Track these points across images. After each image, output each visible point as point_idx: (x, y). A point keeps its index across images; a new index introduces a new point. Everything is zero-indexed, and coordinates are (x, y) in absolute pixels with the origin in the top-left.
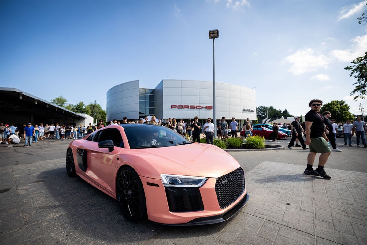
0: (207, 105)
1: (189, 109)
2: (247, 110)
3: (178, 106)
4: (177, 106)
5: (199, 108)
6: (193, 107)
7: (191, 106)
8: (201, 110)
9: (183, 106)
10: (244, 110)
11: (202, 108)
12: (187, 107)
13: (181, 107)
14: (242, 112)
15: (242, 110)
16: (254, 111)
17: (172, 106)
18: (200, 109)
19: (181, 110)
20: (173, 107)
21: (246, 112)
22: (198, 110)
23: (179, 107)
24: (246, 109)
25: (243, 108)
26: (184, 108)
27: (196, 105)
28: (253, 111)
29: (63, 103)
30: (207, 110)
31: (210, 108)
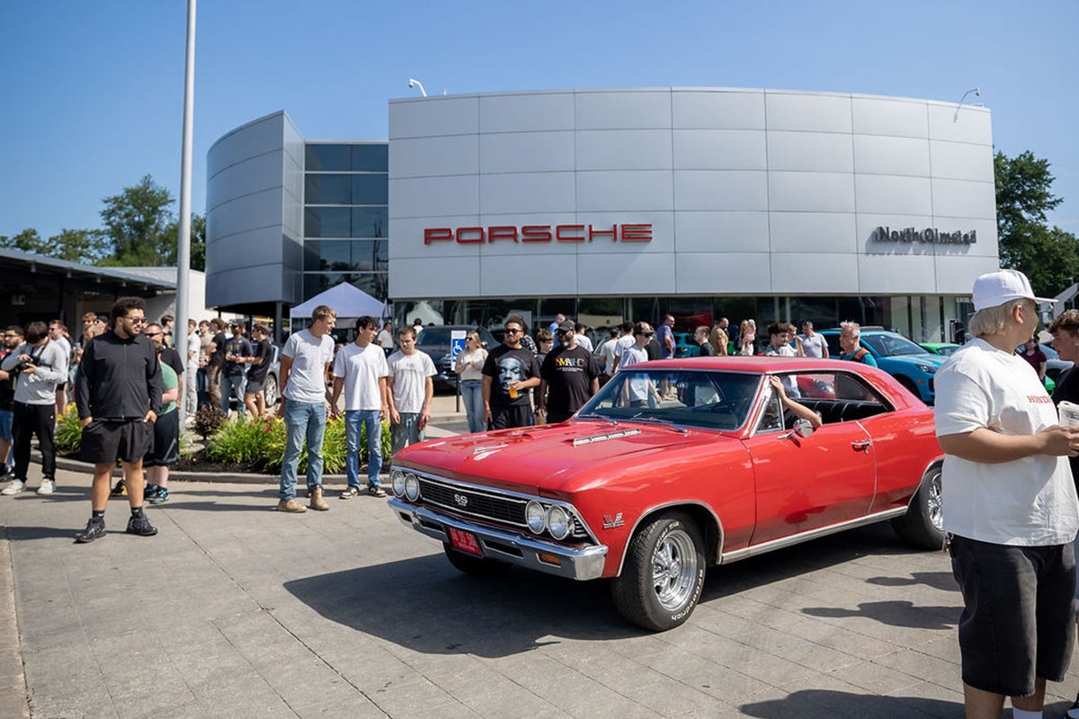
0: (622, 220)
1: (522, 247)
2: (908, 237)
3: (460, 231)
4: (454, 232)
5: (572, 235)
6: (537, 235)
7: (524, 229)
8: (585, 247)
9: (486, 230)
10: (882, 236)
11: (593, 234)
12: (507, 233)
13: (476, 236)
14: (863, 248)
15: (866, 235)
16: (969, 240)
17: (428, 232)
18: (577, 240)
19: (474, 249)
20: (430, 236)
21: (898, 245)
22: (570, 247)
23: (466, 237)
24: (897, 226)
25: (874, 227)
26: (492, 238)
27: (553, 222)
28: (964, 240)
29: (155, 211)
30: (619, 245)
31: (635, 234)
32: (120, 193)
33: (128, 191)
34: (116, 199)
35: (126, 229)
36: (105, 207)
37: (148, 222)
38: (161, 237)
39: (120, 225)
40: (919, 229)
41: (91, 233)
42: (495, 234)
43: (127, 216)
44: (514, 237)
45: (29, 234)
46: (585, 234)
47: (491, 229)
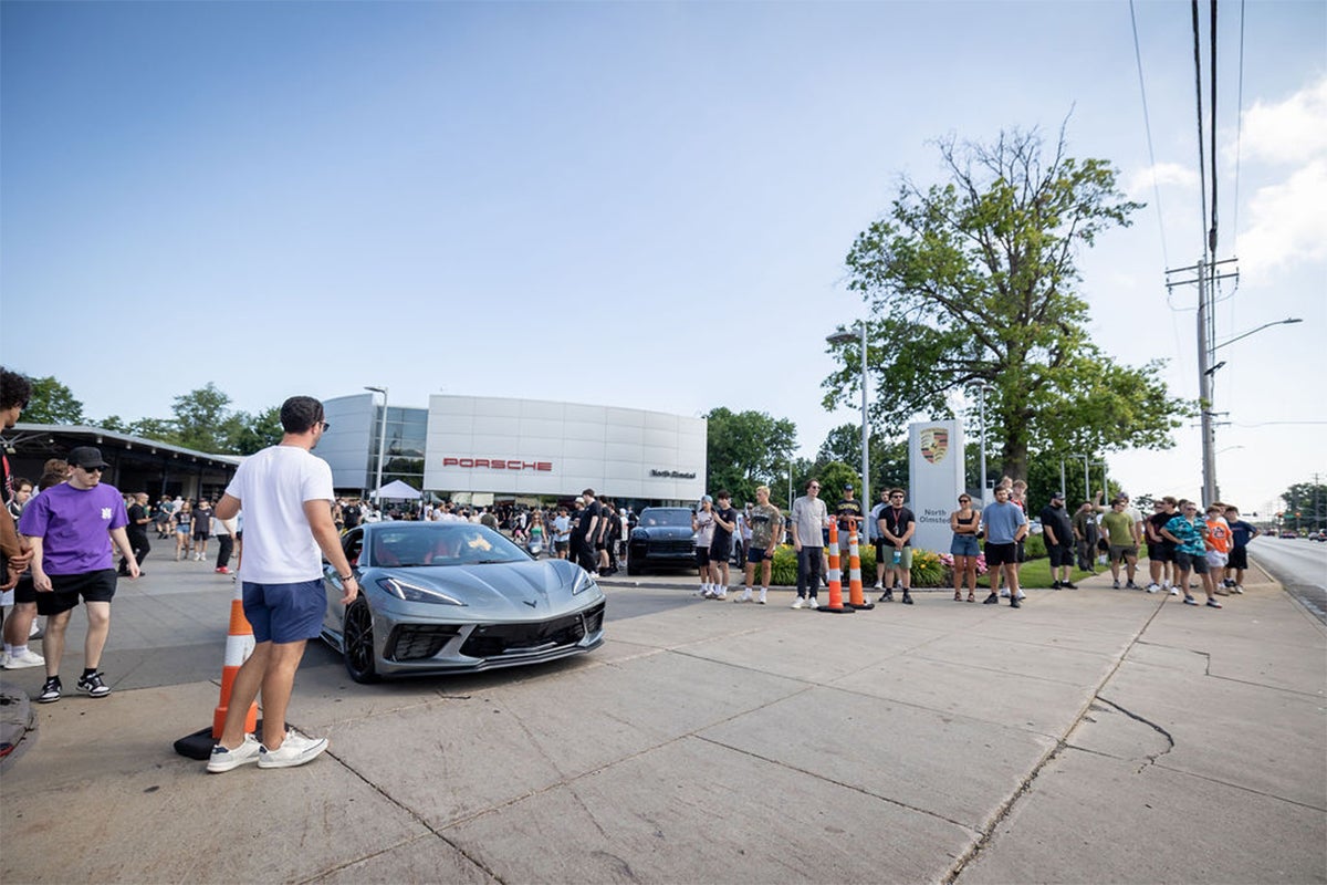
0: (538, 460)
2: (665, 475)
3: (462, 461)
4: (458, 461)
5: (514, 466)
6: (499, 465)
7: (493, 462)
8: (520, 471)
9: (474, 461)
10: (654, 473)
11: (524, 466)
12: (485, 463)
13: (469, 463)
14: (647, 478)
15: (648, 472)
16: (693, 476)
17: (445, 460)
18: (519, 468)
20: (447, 462)
21: (660, 478)
22: (514, 471)
23: (464, 463)
24: (661, 469)
25: (651, 469)
26: (477, 465)
28: (690, 477)
29: (216, 407)
30: (537, 471)
31: (544, 467)
32: (189, 393)
33: (194, 392)
34: (185, 398)
35: (192, 420)
36: (176, 403)
37: (210, 415)
38: (220, 427)
39: (187, 416)
40: (670, 472)
41: (166, 422)
42: (478, 463)
43: (193, 410)
44: (488, 465)
45: (113, 420)
46: (521, 465)
47: (477, 461)
